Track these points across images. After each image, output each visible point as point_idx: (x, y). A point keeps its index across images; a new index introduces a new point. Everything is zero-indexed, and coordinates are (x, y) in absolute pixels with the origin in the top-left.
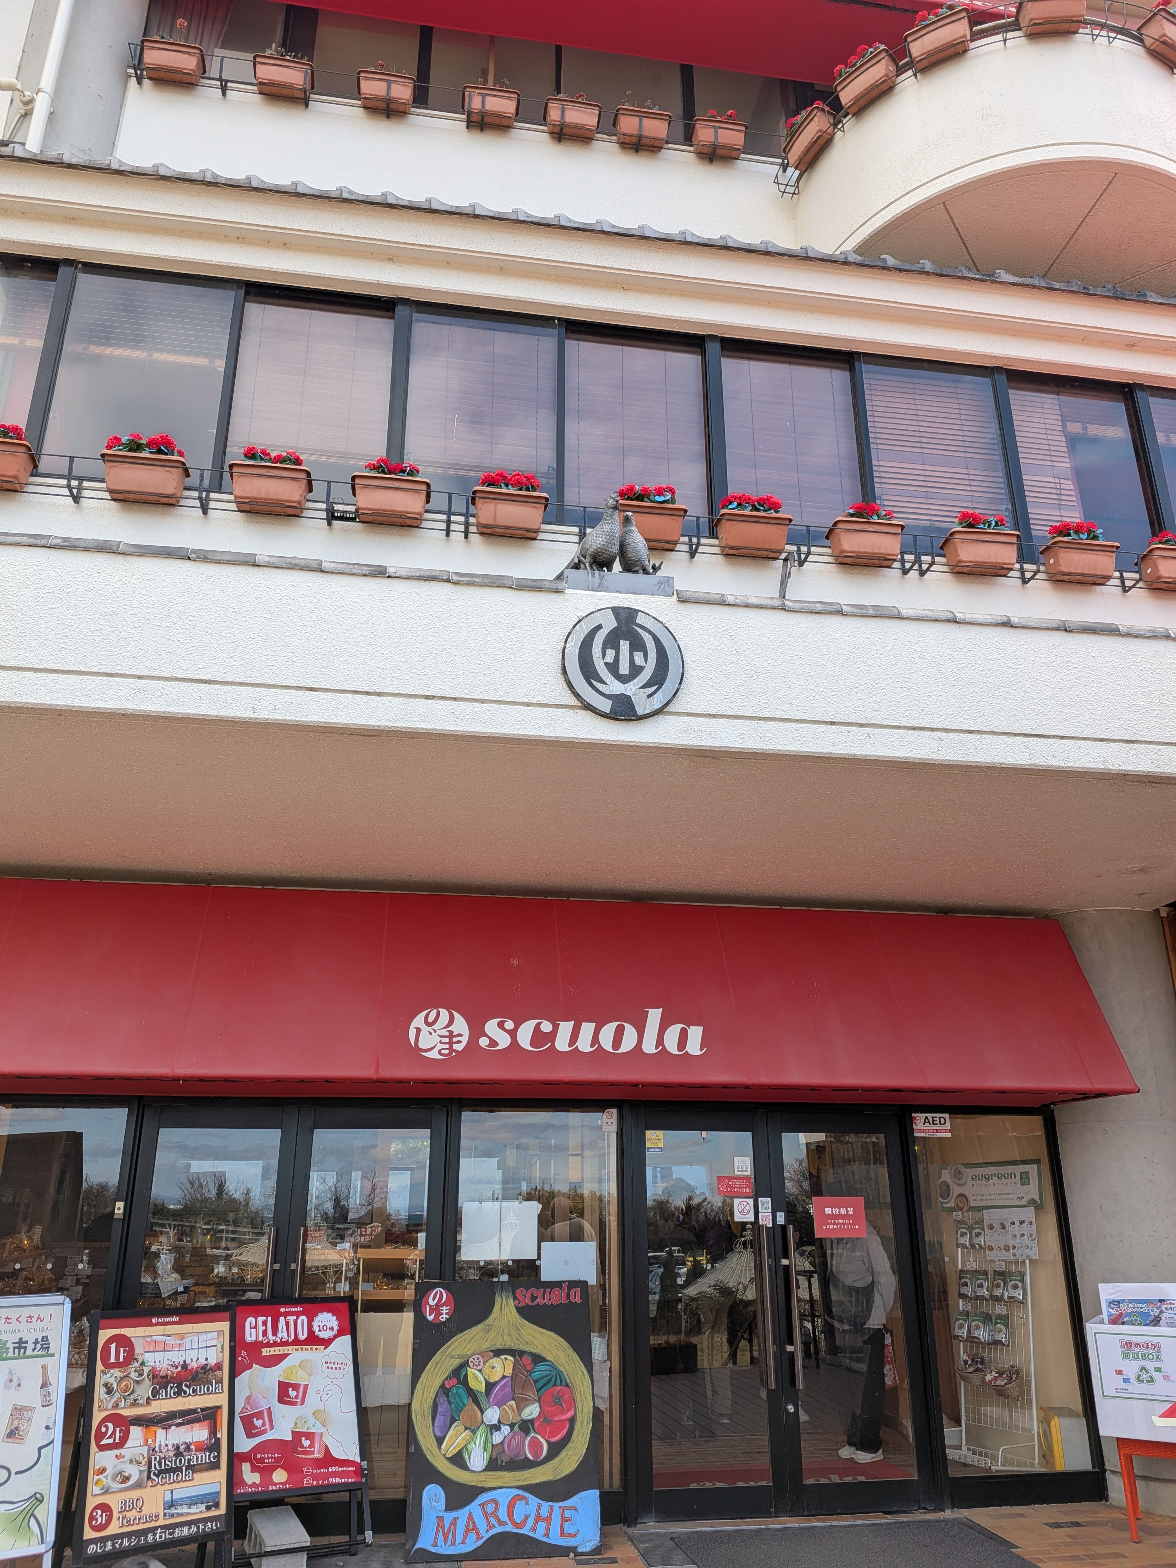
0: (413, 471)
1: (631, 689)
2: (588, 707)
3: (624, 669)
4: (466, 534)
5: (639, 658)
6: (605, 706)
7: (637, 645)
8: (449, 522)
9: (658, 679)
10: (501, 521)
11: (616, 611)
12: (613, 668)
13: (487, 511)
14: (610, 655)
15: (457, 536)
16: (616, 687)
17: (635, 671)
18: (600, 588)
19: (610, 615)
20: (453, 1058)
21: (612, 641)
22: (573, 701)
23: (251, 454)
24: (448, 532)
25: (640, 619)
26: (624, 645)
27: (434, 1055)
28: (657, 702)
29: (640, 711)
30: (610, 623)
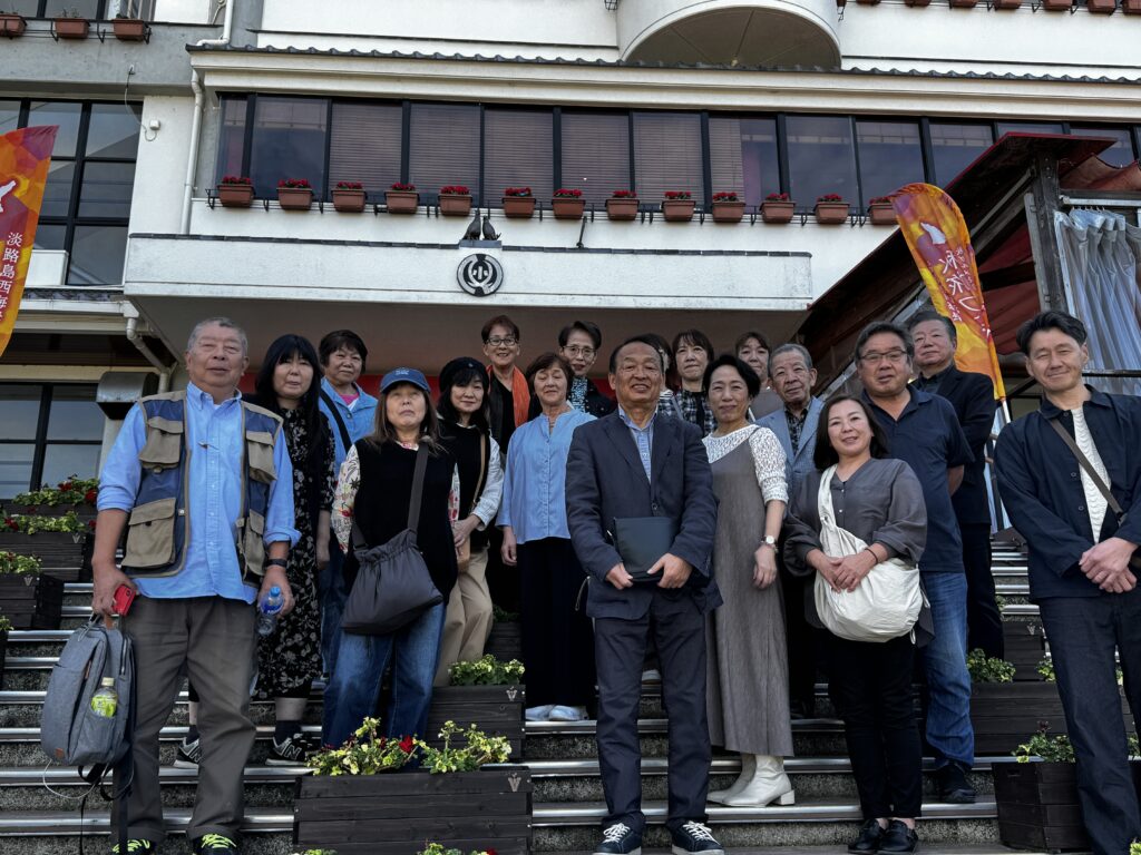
0: (412, 188)
1: (482, 285)
2: (466, 292)
3: (480, 277)
4: (437, 215)
5: (486, 274)
7: (485, 268)
8: (428, 211)
9: (493, 280)
10: (452, 209)
11: (478, 256)
12: (476, 277)
13: (445, 205)
14: (475, 272)
15: (433, 217)
16: (477, 284)
17: (484, 277)
18: (473, 247)
19: (475, 257)
21: (475, 267)
22: (461, 290)
23: (340, 185)
24: (428, 214)
25: (487, 258)
26: (480, 269)
28: (492, 289)
29: (486, 292)
30: (475, 260)
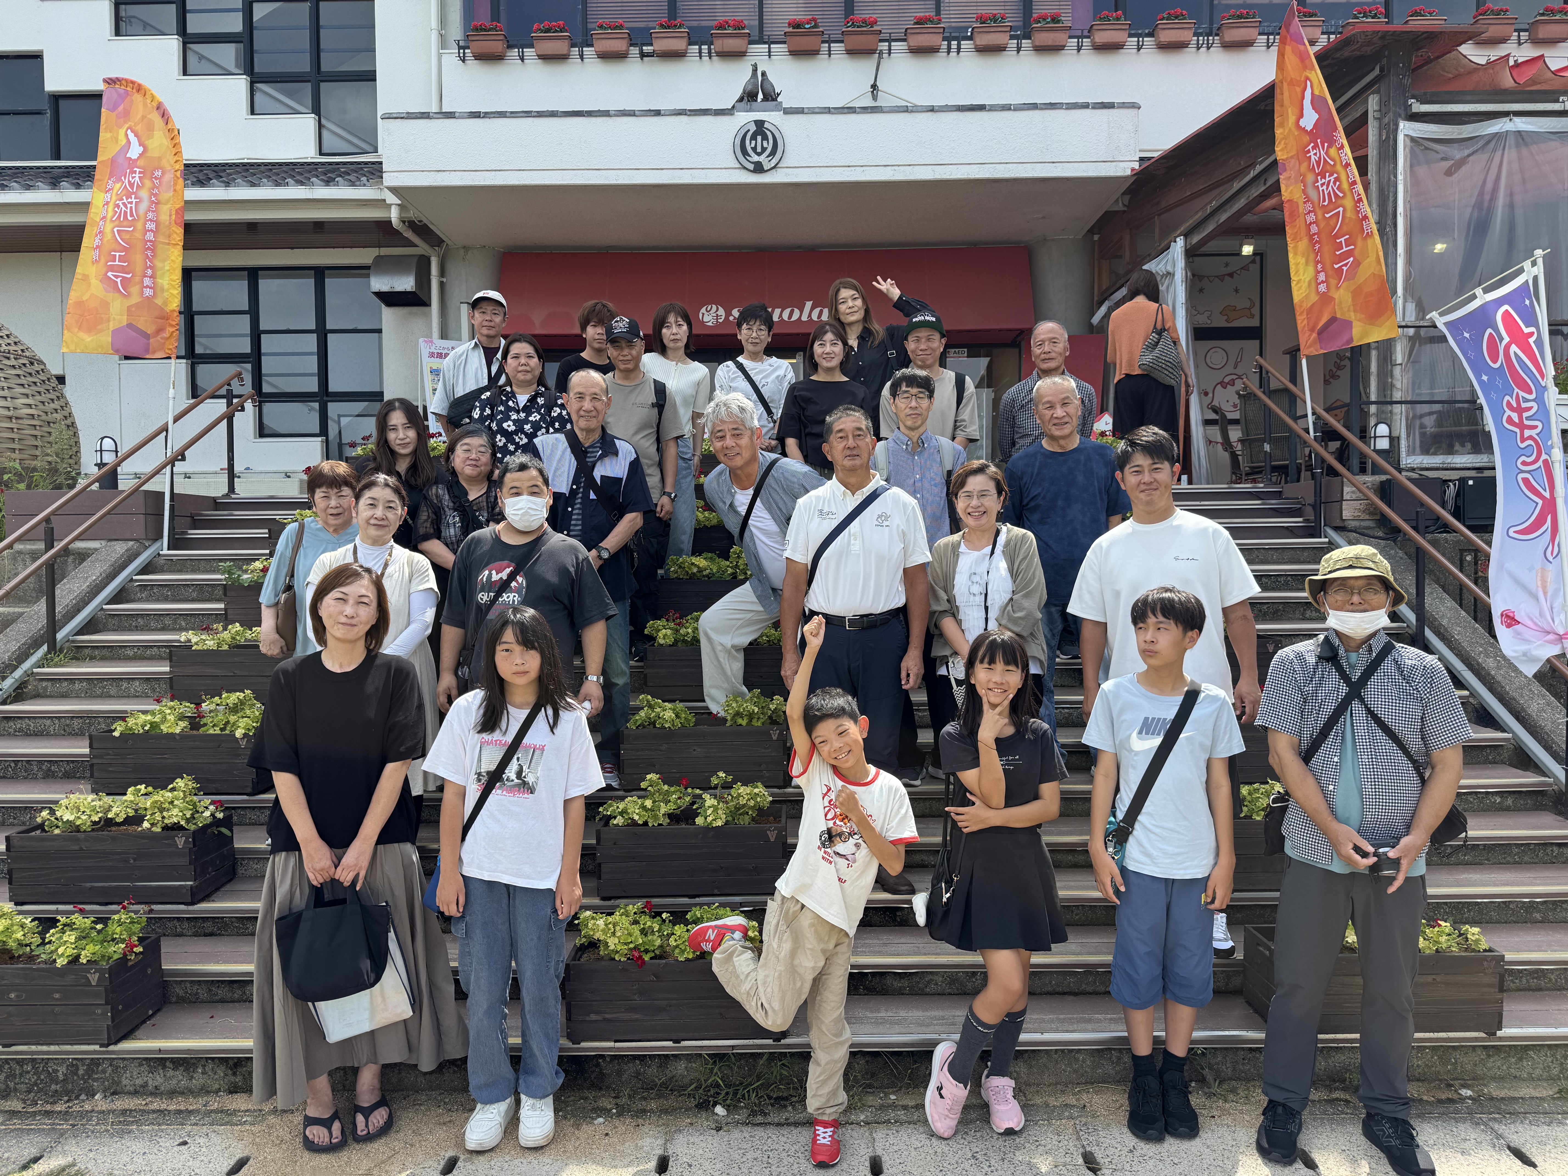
0: (682, 25)
1: (762, 158)
2: (745, 168)
3: (759, 150)
4: (710, 57)
5: (765, 145)
6: (751, 167)
7: (765, 138)
8: (700, 49)
9: (773, 153)
10: (727, 49)
11: (756, 122)
12: (754, 149)
13: (720, 44)
14: (753, 142)
15: (706, 58)
16: (756, 158)
17: (764, 149)
18: (750, 110)
19: (753, 124)
20: (718, 325)
21: (754, 137)
22: (738, 166)
23: (600, 25)
24: (701, 57)
25: (766, 124)
26: (759, 138)
27: (710, 324)
28: (773, 164)
29: (766, 168)
30: (753, 128)
